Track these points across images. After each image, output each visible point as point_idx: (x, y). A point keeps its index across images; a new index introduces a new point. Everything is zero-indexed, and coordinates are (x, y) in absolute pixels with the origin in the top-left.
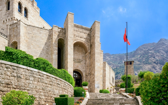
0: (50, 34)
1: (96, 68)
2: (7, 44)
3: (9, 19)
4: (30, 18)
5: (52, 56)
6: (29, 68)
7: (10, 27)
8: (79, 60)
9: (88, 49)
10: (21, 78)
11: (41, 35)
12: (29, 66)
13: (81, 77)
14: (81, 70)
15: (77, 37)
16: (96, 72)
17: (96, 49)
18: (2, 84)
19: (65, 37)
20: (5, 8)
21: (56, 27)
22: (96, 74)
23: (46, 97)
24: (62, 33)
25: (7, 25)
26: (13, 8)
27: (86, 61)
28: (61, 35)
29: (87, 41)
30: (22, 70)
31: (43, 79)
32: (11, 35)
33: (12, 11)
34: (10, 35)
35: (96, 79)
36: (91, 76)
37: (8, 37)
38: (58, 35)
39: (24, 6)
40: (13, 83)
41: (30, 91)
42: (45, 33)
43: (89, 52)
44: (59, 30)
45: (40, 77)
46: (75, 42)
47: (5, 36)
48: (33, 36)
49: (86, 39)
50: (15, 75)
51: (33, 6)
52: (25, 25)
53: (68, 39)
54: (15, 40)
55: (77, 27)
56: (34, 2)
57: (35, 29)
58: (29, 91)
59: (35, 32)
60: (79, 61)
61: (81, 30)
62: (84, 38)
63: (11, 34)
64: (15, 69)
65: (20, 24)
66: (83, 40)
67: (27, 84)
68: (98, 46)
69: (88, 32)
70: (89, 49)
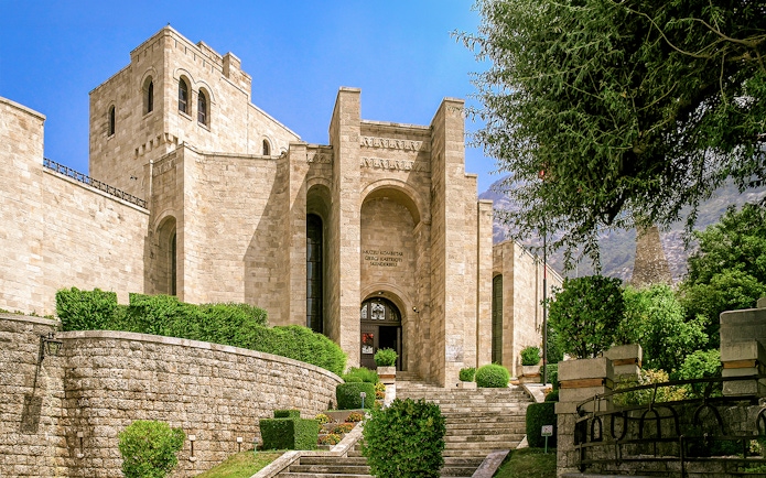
0: (280, 175)
1: (448, 282)
2: (147, 228)
3: (152, 142)
4: (217, 120)
5: (288, 253)
6: (186, 342)
7: (156, 172)
8: (390, 256)
9: (420, 210)
10: (167, 372)
11: (252, 180)
12: (189, 337)
13: (400, 319)
14: (395, 292)
15: (379, 171)
16: (451, 298)
17: (447, 210)
18: (124, 390)
19: (332, 177)
20: (140, 107)
21: (300, 148)
22: (450, 305)
23: (237, 418)
24: (320, 166)
25: (147, 166)
26: (162, 105)
27: (416, 255)
28: (317, 173)
29: (419, 179)
30: (170, 350)
31: (225, 367)
32: (158, 196)
33: (161, 114)
34: (155, 197)
35: (448, 326)
36: (434, 313)
37: (149, 205)
38: (307, 176)
39: (195, 87)
40: (148, 387)
41: (191, 405)
42: (264, 171)
43: (426, 219)
44: (312, 154)
45: (216, 362)
46: (371, 188)
47: (141, 203)
48: (226, 188)
49: (412, 171)
50: (153, 364)
51: (228, 76)
52: (199, 156)
53: (341, 187)
54: (171, 213)
55: (378, 131)
56: (231, 60)
57: (232, 164)
58: (188, 405)
59: (231, 173)
60: (389, 260)
61: (393, 142)
62: (406, 171)
63: (156, 193)
64: (152, 351)
65: (182, 159)
66: (400, 179)
67: (183, 386)
68: (457, 197)
69: (418, 144)
70: (425, 210)
